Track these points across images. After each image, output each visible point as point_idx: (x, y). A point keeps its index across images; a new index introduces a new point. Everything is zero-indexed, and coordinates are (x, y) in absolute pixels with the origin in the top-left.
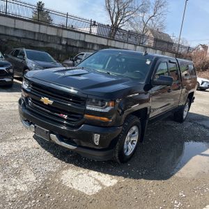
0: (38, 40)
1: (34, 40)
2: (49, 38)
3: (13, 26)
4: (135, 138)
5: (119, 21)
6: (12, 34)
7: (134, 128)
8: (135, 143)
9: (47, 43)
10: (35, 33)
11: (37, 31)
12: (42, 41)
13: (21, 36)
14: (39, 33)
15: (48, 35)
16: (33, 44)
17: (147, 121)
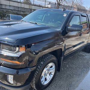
0: (20, 11)
1: (19, 11)
2: (26, 9)
3: (9, 5)
4: (53, 71)
5: (60, 1)
6: (8, 8)
7: (50, 64)
8: (53, 74)
9: (25, 12)
10: (19, 7)
11: (20, 6)
12: (23, 11)
13: (12, 9)
14: (21, 7)
15: (25, 8)
16: (18, 13)
17: (62, 58)
